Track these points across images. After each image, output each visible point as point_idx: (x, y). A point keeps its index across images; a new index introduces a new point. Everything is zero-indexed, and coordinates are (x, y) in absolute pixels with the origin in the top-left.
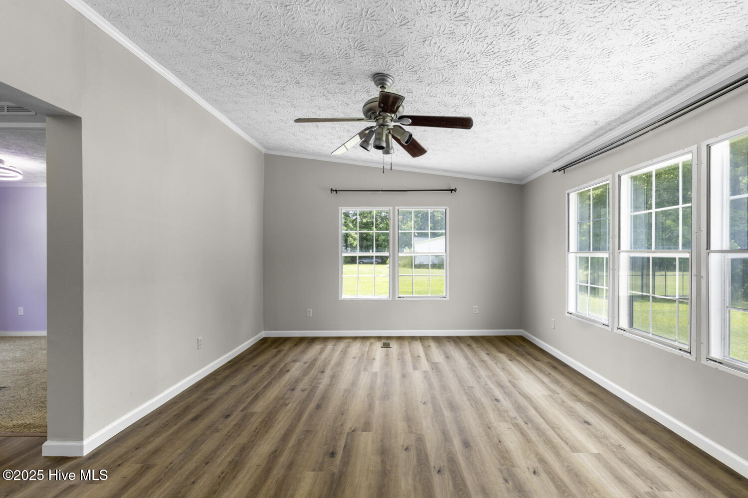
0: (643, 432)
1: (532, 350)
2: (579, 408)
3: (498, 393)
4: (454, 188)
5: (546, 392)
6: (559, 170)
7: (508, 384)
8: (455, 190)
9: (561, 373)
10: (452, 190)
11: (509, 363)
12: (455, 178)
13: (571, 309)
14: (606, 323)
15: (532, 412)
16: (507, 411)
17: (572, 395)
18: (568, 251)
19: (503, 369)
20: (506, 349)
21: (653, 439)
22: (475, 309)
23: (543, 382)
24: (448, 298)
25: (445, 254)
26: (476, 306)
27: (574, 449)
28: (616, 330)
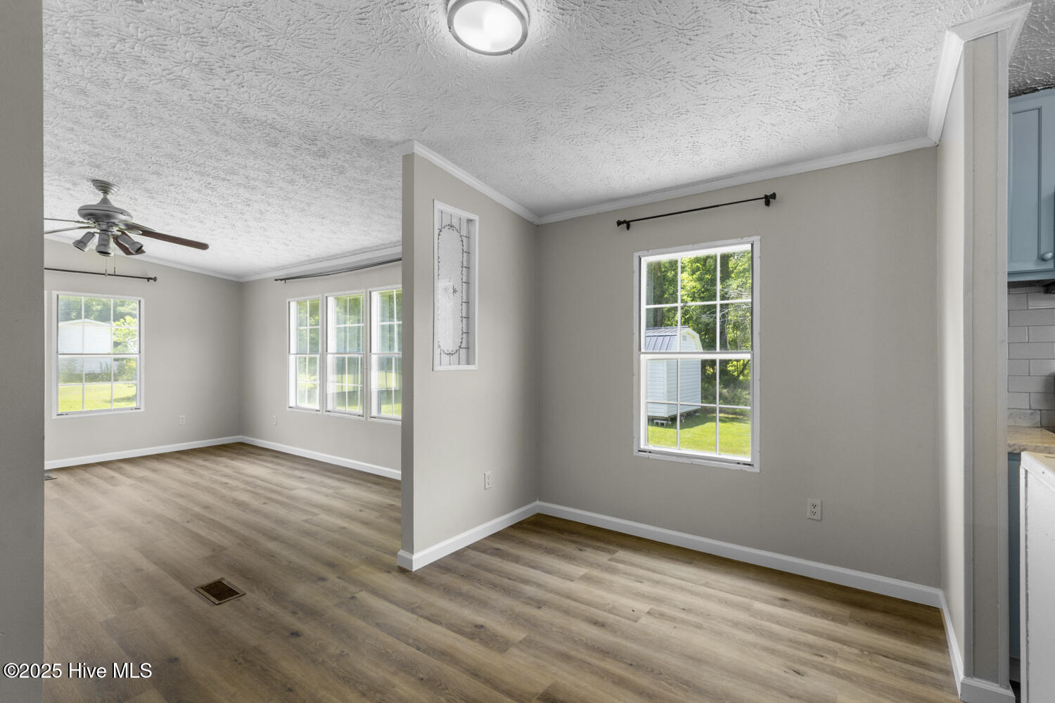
0: (338, 473)
1: (252, 450)
2: (297, 473)
3: (224, 480)
4: (153, 277)
5: (269, 471)
6: (281, 280)
7: (234, 474)
8: (155, 279)
9: (284, 459)
10: (149, 279)
11: (232, 462)
12: (151, 263)
13: (292, 404)
14: (318, 408)
15: (260, 482)
16: (237, 486)
17: (291, 468)
18: (289, 352)
19: (226, 466)
20: (224, 453)
21: (343, 474)
22: (182, 418)
23: (267, 467)
24: (142, 409)
25: (138, 356)
26: (184, 416)
27: (290, 489)
28: (325, 413)
